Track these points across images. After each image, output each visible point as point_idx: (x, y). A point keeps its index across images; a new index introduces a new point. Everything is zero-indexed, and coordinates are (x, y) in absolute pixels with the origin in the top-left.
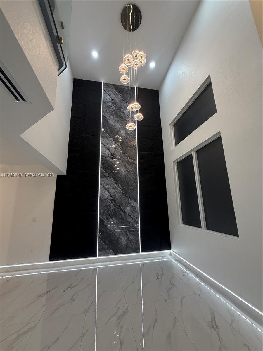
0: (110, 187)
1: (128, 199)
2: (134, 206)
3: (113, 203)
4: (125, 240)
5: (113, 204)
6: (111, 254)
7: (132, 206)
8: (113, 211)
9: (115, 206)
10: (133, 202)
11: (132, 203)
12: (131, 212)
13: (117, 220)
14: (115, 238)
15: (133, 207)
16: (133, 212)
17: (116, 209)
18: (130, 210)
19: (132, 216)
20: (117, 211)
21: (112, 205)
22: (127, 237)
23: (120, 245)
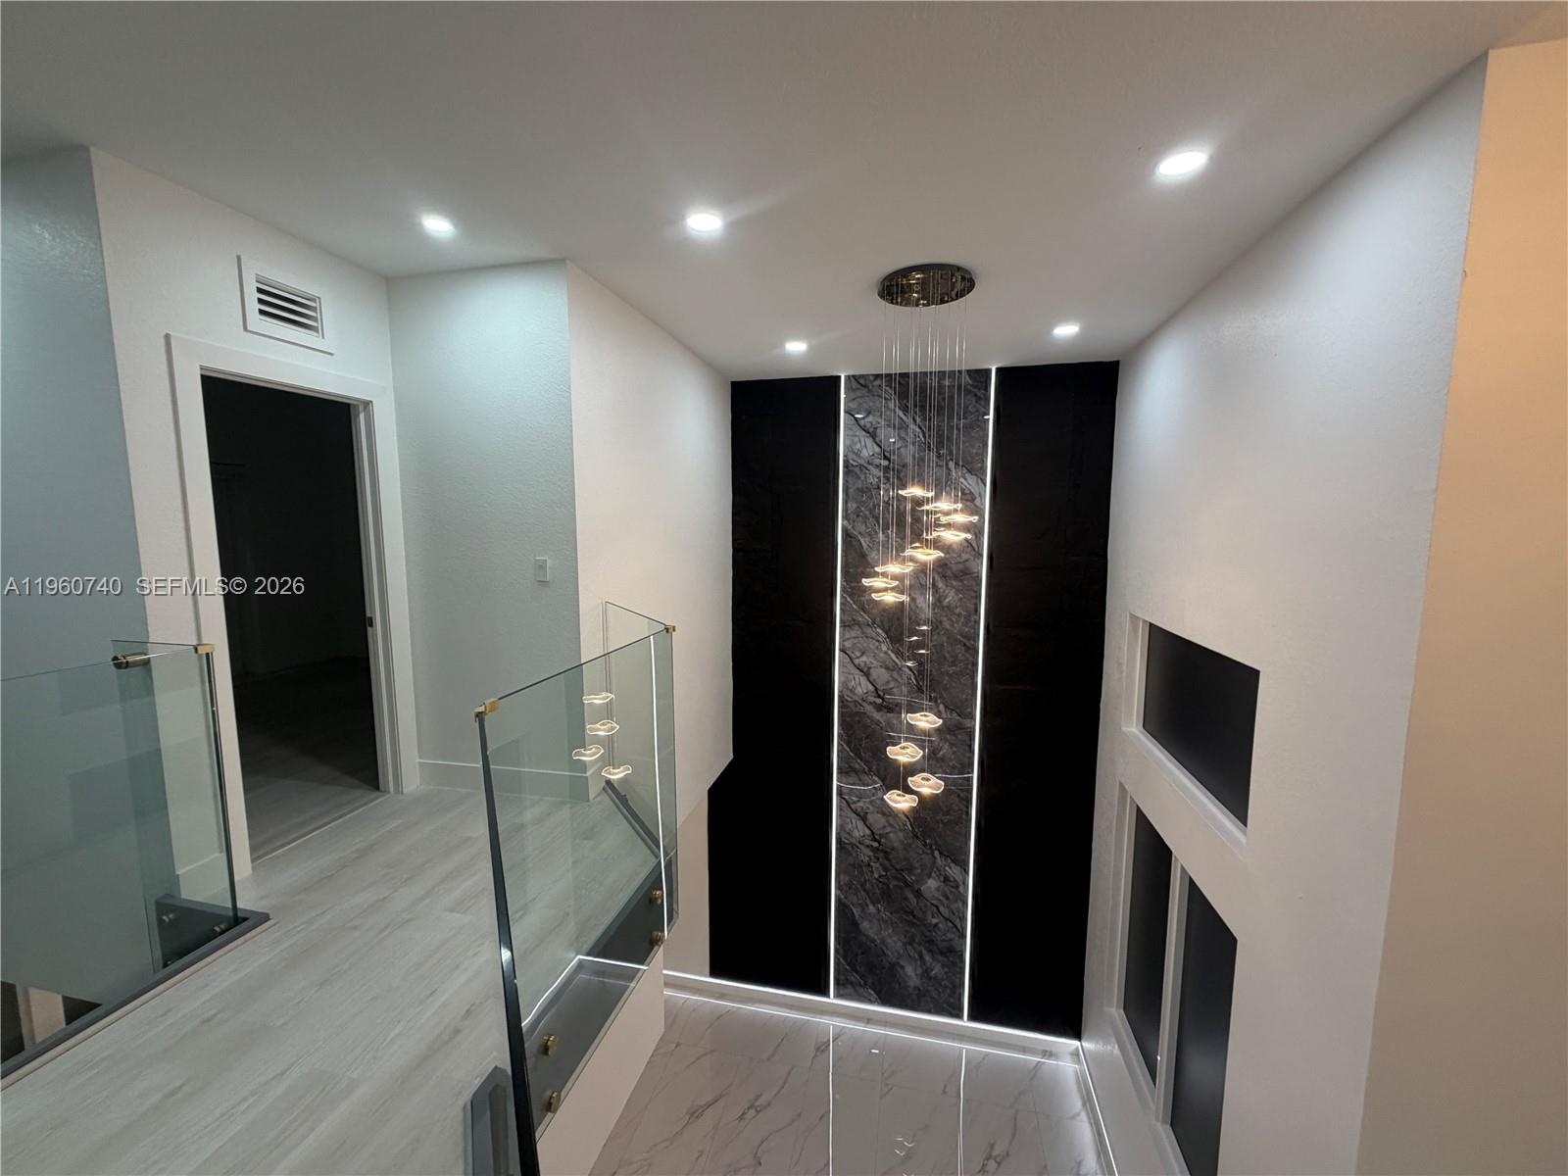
0: (868, 808)
1: (933, 853)
2: (952, 879)
3: (878, 859)
4: (916, 975)
5: (881, 864)
6: (871, 1002)
7: (946, 879)
8: (880, 885)
9: (885, 869)
10: (952, 865)
11: (947, 868)
12: (941, 898)
13: (891, 913)
14: (885, 961)
15: (950, 881)
16: (947, 898)
17: (888, 879)
18: (938, 889)
19: (941, 909)
20: (891, 886)
21: (878, 865)
22: (925, 968)
23: (900, 984)
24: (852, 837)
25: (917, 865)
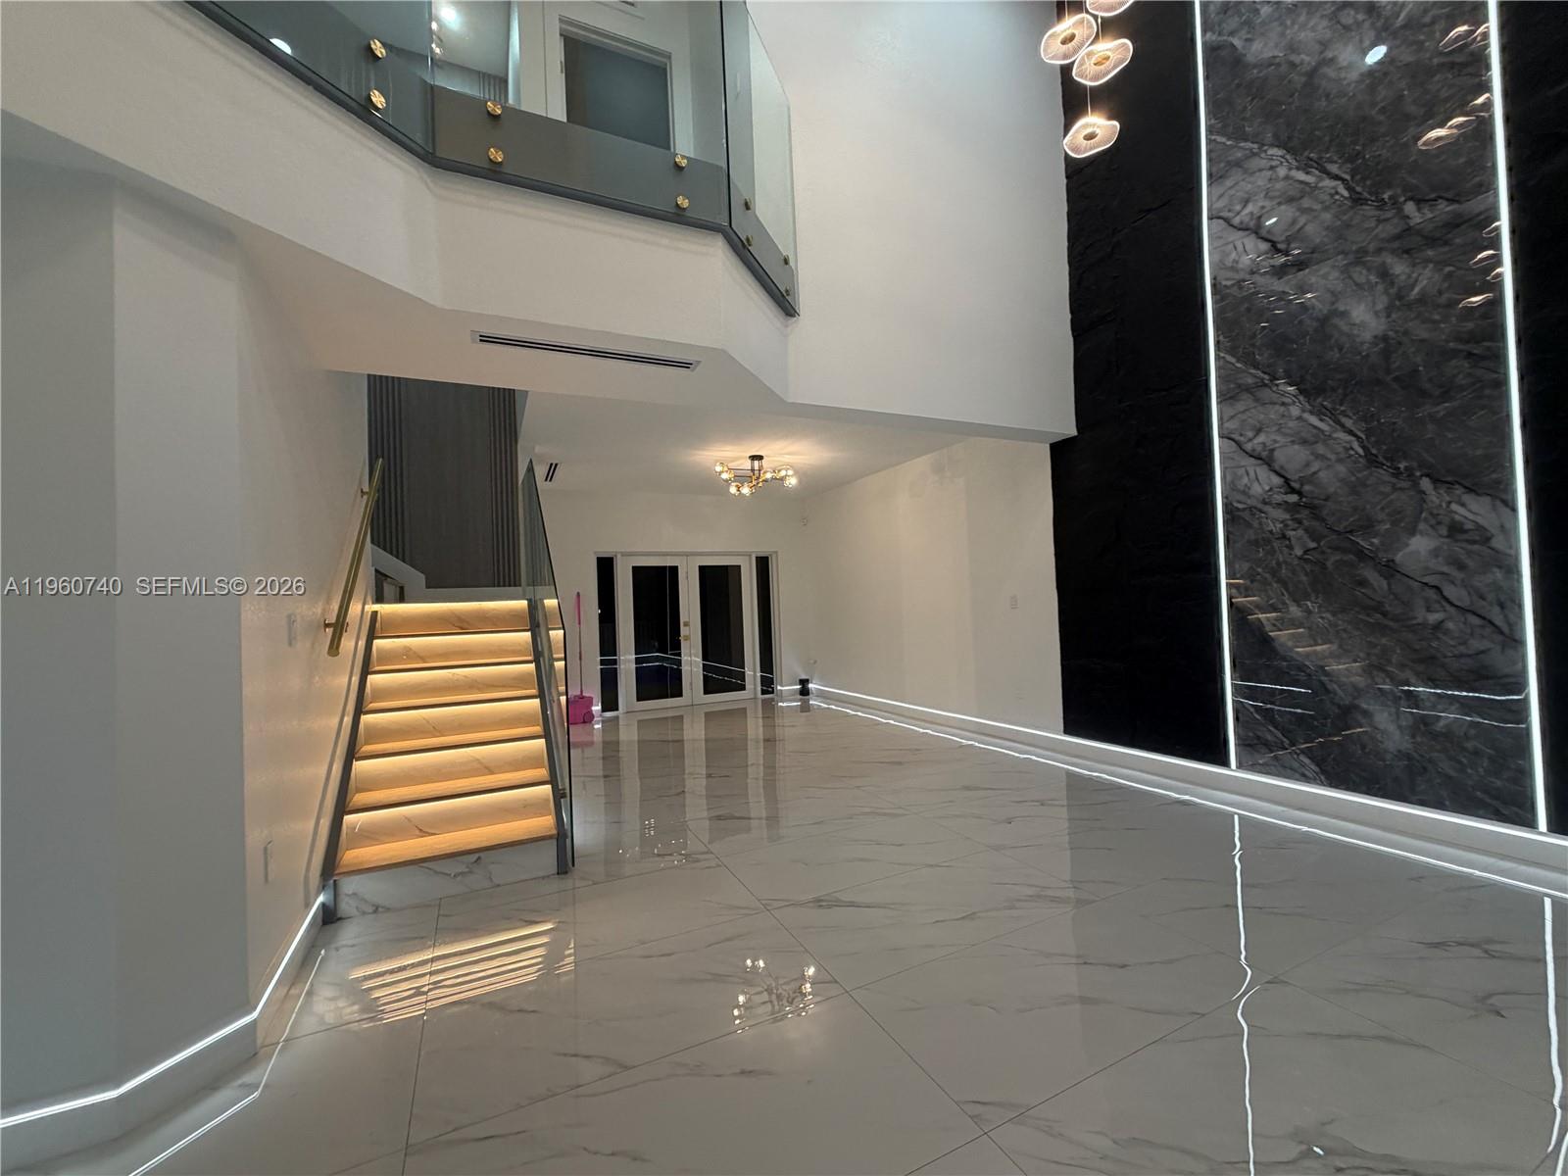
0: (1275, 441)
1: (1416, 484)
2: (1469, 526)
3: (1300, 522)
4: (1400, 728)
5: (1306, 530)
7: (1456, 530)
8: (1308, 567)
10: (1467, 498)
11: (1454, 507)
12: (1445, 569)
14: (1329, 703)
15: (1466, 531)
16: (1462, 567)
18: (1435, 553)
19: (1450, 591)
21: (1300, 532)
23: (1362, 744)
24: (1249, 497)
25: (1381, 516)
